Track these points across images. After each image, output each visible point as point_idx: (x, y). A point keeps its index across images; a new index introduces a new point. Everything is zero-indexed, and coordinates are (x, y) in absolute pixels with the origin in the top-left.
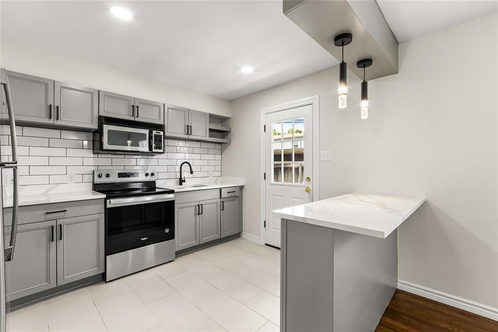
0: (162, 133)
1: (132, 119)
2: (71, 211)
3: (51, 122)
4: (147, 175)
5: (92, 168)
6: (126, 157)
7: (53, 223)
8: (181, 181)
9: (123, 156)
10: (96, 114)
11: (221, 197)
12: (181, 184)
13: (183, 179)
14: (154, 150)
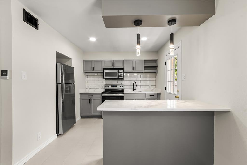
0: (122, 71)
1: (113, 67)
2: (94, 96)
3: (92, 71)
4: (120, 86)
5: (105, 84)
6: (114, 80)
7: (90, 98)
8: (134, 90)
9: (113, 80)
10: (103, 68)
11: (146, 98)
12: (134, 91)
13: (135, 89)
14: (119, 78)
